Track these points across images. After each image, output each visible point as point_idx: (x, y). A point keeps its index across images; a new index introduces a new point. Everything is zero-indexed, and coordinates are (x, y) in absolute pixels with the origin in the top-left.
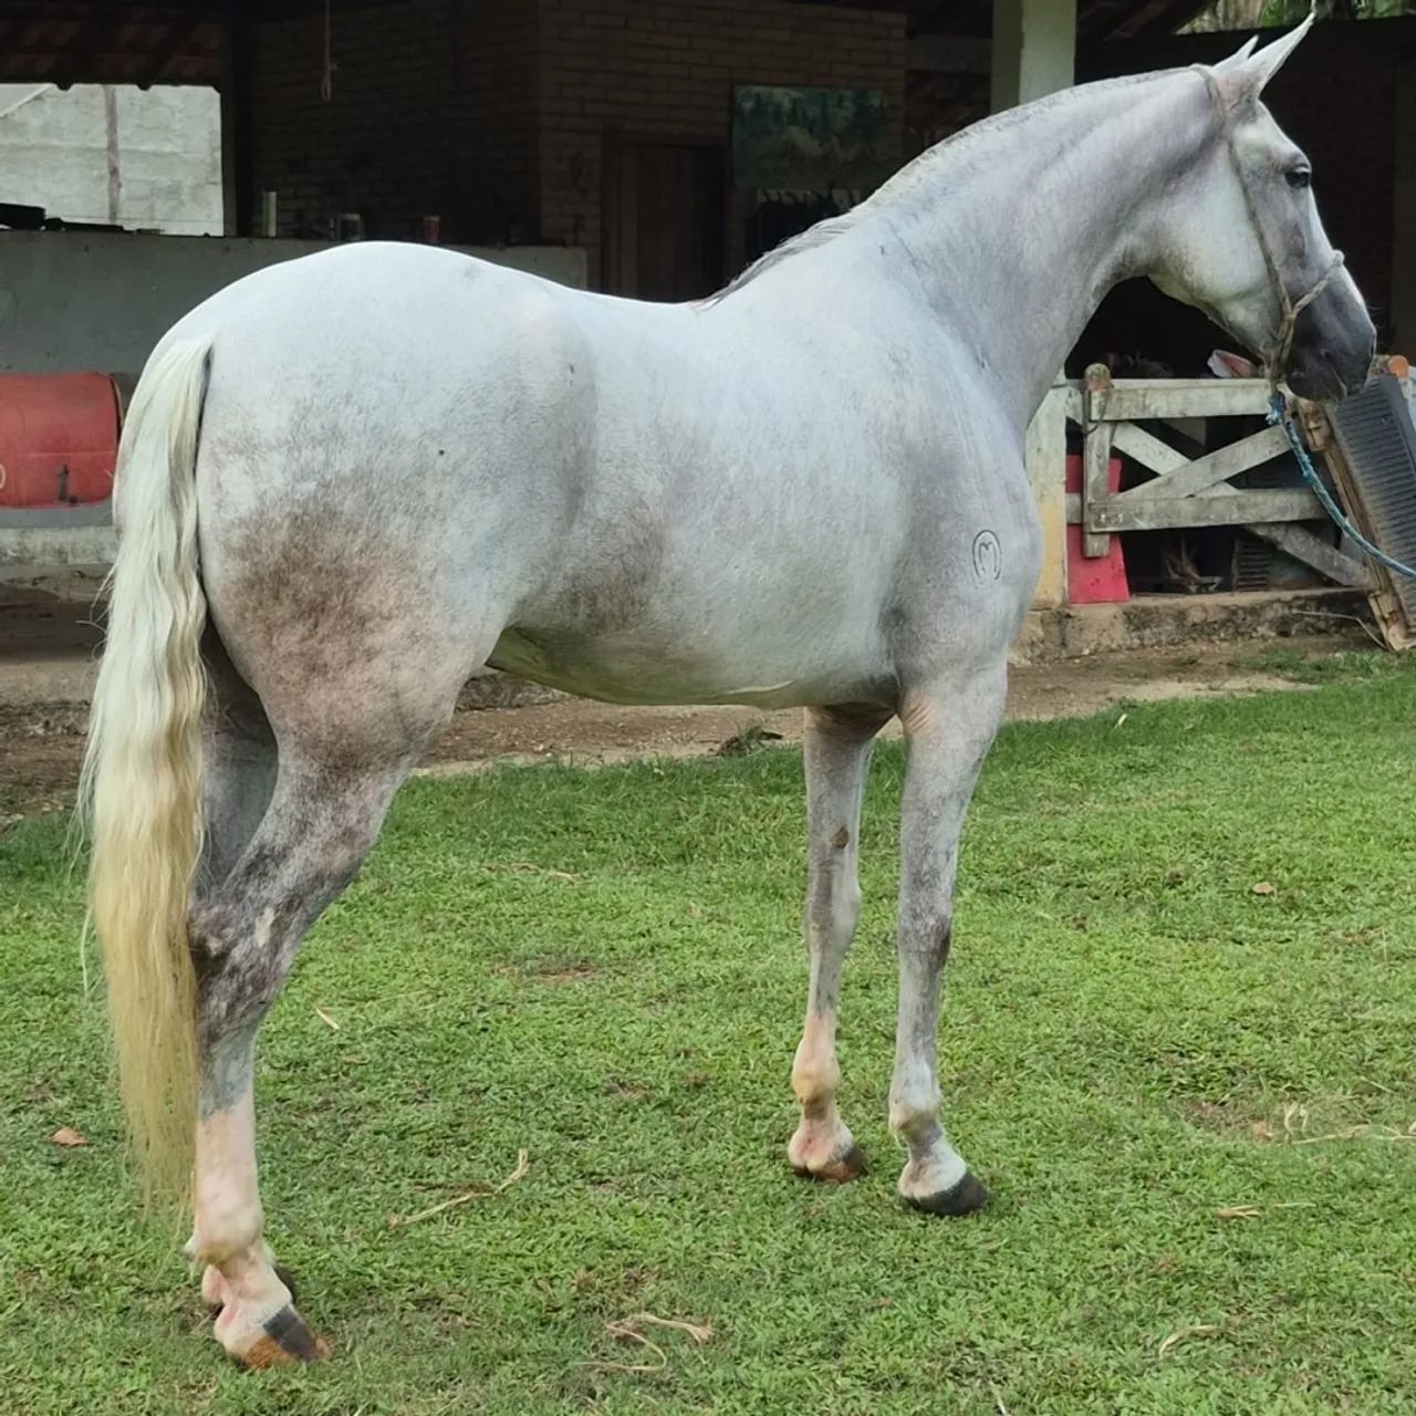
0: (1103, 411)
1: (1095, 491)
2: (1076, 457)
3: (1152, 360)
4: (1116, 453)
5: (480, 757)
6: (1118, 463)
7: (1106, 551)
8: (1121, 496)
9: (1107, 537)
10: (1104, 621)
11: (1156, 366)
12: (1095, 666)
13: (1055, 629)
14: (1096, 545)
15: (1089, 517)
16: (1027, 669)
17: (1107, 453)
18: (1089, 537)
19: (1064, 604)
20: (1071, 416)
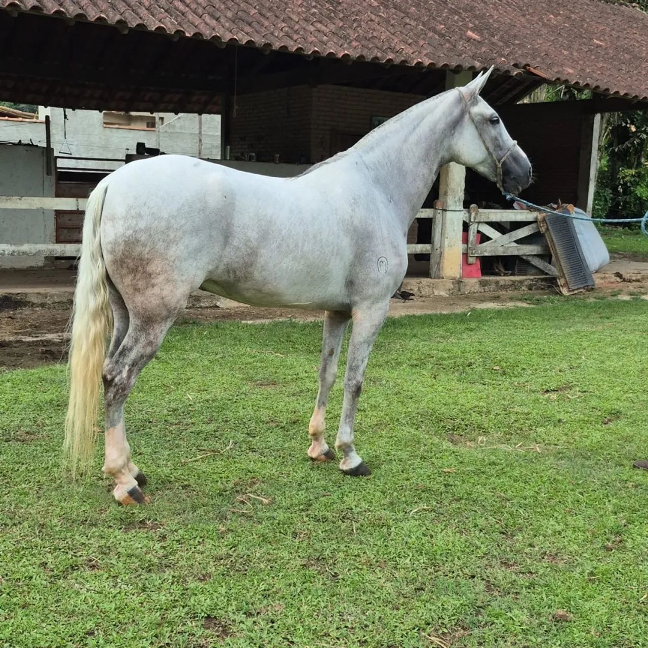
0: (475, 219)
1: (472, 243)
2: (466, 233)
3: (496, 204)
4: (479, 232)
5: (271, 318)
6: (480, 235)
7: (474, 262)
8: (480, 245)
9: (475, 258)
10: (473, 283)
11: (497, 206)
12: (467, 297)
13: (457, 285)
14: (471, 260)
15: (469, 251)
16: (447, 297)
17: (476, 232)
18: (469, 258)
19: (460, 278)
20: (465, 220)
